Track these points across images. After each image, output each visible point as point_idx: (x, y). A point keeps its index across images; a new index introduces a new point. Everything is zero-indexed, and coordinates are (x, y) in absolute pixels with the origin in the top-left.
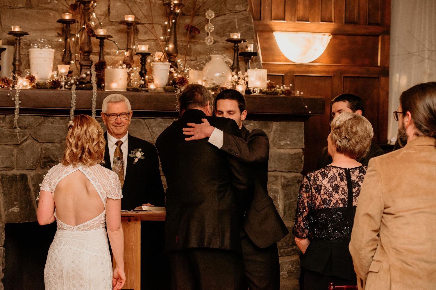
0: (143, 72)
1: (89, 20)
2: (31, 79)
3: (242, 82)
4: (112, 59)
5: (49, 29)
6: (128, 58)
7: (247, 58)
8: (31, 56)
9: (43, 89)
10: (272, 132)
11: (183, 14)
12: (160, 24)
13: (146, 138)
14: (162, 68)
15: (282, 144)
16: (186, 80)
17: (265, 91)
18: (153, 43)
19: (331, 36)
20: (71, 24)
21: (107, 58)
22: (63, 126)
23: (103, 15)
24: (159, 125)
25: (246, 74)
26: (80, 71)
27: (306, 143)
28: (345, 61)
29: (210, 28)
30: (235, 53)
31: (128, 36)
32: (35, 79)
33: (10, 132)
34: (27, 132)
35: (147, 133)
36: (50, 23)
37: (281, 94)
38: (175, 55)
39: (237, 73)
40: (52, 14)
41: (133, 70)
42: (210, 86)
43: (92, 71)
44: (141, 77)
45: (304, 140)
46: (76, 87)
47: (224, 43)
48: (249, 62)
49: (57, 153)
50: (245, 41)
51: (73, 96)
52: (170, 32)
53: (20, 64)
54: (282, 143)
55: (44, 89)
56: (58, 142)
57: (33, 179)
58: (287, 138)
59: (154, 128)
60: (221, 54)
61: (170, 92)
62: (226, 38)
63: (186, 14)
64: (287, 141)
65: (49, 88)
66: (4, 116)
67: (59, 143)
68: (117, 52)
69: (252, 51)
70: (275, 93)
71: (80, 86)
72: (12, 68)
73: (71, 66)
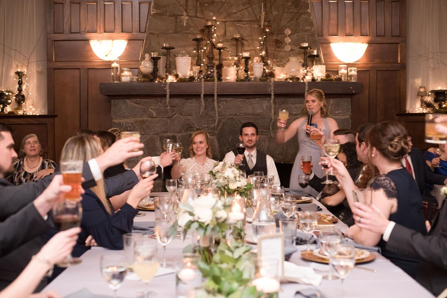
0: (247, 69)
1: (212, 38)
2: (177, 76)
3: (309, 74)
4: (228, 63)
5: (188, 46)
6: (237, 61)
7: (313, 59)
8: (177, 62)
9: (183, 82)
10: (330, 106)
11: (271, 33)
12: (258, 40)
13: (250, 111)
14: (258, 66)
15: (337, 113)
16: (273, 74)
17: (324, 79)
18: (253, 52)
19: (367, 45)
20: (201, 41)
21: (224, 62)
22: (197, 105)
23: (222, 36)
24: (257, 102)
25: (312, 69)
26: (207, 70)
27: (352, 112)
28: (377, 61)
29: (288, 40)
30: (305, 55)
31: (237, 47)
32: (179, 76)
33: (165, 109)
34: (176, 110)
35: (250, 107)
36: (189, 42)
37: (335, 81)
38: (266, 58)
39: (306, 69)
40: (190, 37)
41: (240, 69)
42: (289, 77)
43: (214, 69)
44: (246, 73)
45: (351, 109)
46: (204, 80)
47: (298, 50)
48: (314, 61)
50: (311, 48)
51: (202, 86)
52: (263, 43)
53: (170, 67)
54: (337, 112)
57: (180, 138)
58: (339, 109)
59: (254, 105)
60: (296, 57)
61: (264, 81)
62: (299, 47)
63: (274, 33)
64: (340, 111)
65: (188, 81)
66: (161, 99)
67: (196, 115)
68: (230, 58)
69: (316, 54)
70: (331, 80)
71: (207, 79)
72: (165, 70)
73: (201, 68)
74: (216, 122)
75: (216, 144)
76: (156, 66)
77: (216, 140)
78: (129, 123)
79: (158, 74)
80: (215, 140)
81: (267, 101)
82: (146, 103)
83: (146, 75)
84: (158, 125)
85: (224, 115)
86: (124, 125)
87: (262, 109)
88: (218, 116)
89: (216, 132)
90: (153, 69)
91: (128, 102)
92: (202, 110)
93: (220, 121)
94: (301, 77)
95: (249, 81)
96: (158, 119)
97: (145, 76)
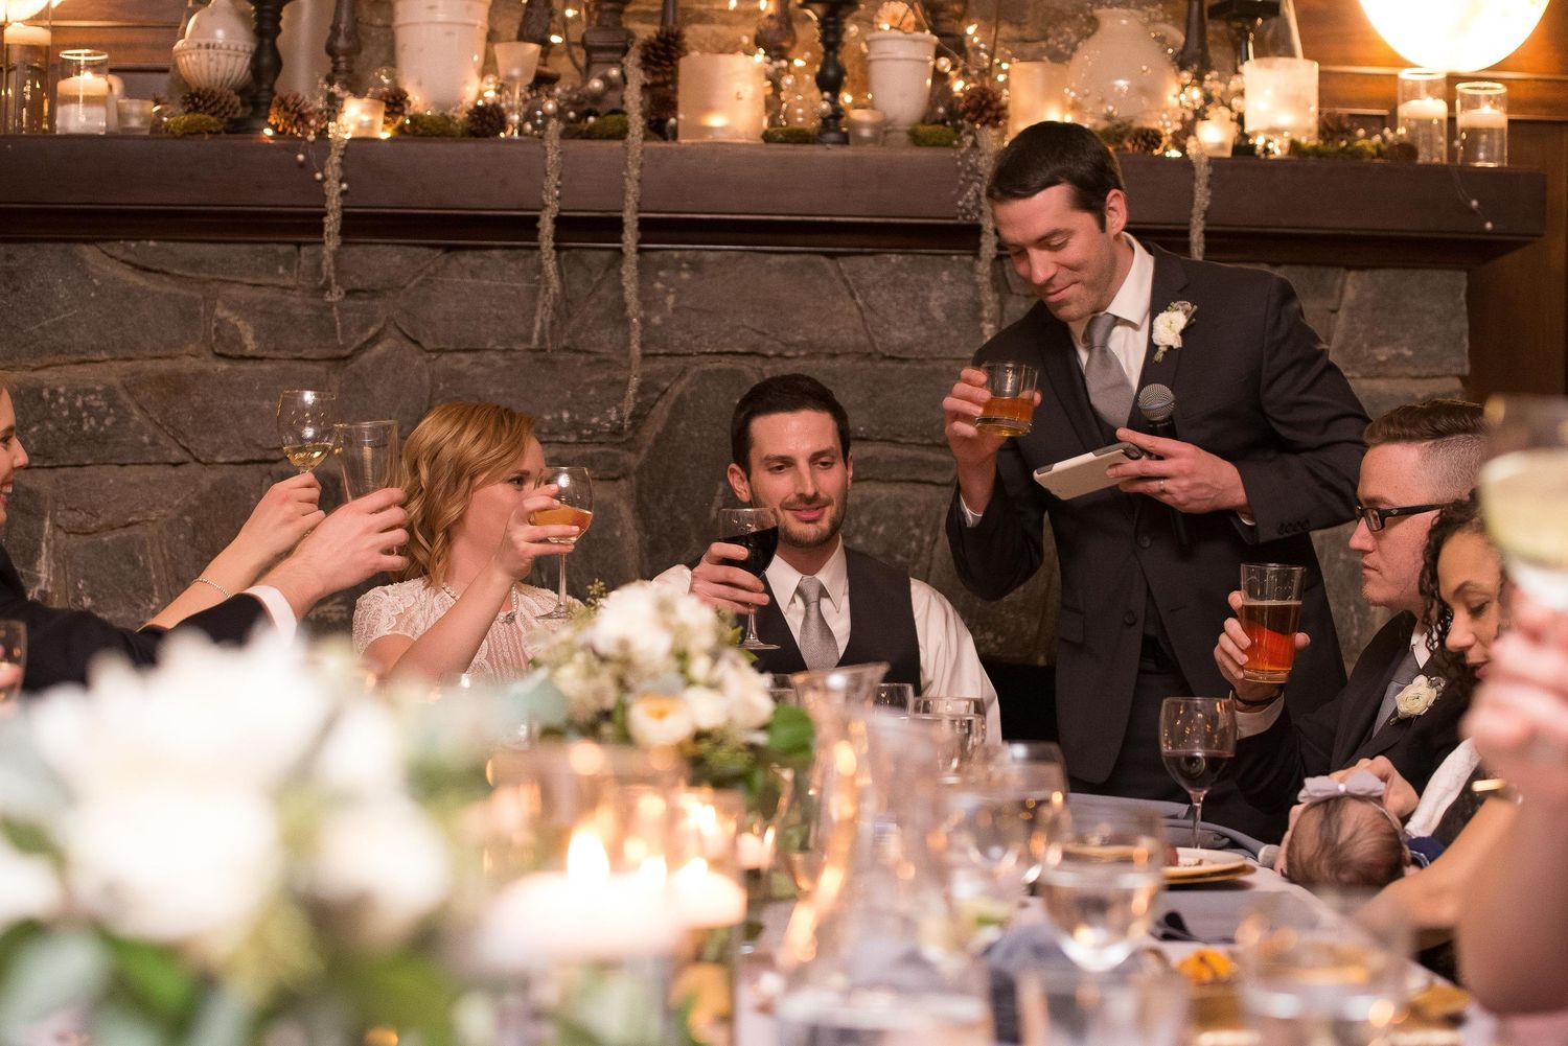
0: (831, 73)
2: (394, 102)
3: (1219, 114)
4: (718, 33)
6: (774, 24)
7: (1239, 25)
8: (400, 20)
9: (434, 138)
10: (1340, 313)
13: (842, 331)
14: (901, 54)
15: (1382, 358)
16: (995, 102)
17: (1311, 147)
22: (516, 284)
24: (892, 278)
25: (1235, 83)
26: (583, 71)
27: (1475, 354)
30: (1191, 1)
32: (409, 103)
33: (313, 307)
34: (380, 312)
35: (847, 310)
37: (1373, 157)
38: (957, 8)
39: (1199, 78)
41: (792, 70)
42: (1095, 125)
43: (629, 65)
44: (825, 92)
45: (1466, 341)
46: (562, 126)
48: (1247, 38)
49: (492, 392)
51: (549, 162)
53: (355, 50)
54: (1383, 354)
55: (437, 136)
56: (498, 347)
58: (1400, 334)
59: (873, 293)
60: (1139, 7)
61: (935, 145)
64: (1402, 346)
65: (459, 133)
66: (292, 248)
67: (505, 351)
68: (733, 2)
70: (1351, 153)
71: (583, 123)
72: (327, 63)
73: (550, 59)
74: (631, 392)
75: (623, 535)
76: (267, 41)
77: (625, 512)
78: (93, 391)
79: (278, 87)
80: (618, 511)
81: (951, 274)
82: (196, 265)
83: (206, 90)
84: (266, 404)
85: (682, 350)
86: (62, 400)
87: (922, 321)
88: (644, 356)
89: (632, 460)
90: (248, 61)
91: (88, 257)
92: (542, 318)
93: (656, 389)
94: (1168, 127)
95: (845, 140)
96: (266, 367)
97: (197, 98)
